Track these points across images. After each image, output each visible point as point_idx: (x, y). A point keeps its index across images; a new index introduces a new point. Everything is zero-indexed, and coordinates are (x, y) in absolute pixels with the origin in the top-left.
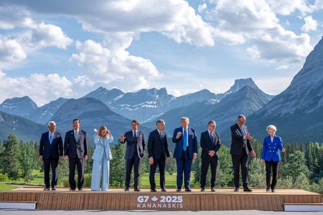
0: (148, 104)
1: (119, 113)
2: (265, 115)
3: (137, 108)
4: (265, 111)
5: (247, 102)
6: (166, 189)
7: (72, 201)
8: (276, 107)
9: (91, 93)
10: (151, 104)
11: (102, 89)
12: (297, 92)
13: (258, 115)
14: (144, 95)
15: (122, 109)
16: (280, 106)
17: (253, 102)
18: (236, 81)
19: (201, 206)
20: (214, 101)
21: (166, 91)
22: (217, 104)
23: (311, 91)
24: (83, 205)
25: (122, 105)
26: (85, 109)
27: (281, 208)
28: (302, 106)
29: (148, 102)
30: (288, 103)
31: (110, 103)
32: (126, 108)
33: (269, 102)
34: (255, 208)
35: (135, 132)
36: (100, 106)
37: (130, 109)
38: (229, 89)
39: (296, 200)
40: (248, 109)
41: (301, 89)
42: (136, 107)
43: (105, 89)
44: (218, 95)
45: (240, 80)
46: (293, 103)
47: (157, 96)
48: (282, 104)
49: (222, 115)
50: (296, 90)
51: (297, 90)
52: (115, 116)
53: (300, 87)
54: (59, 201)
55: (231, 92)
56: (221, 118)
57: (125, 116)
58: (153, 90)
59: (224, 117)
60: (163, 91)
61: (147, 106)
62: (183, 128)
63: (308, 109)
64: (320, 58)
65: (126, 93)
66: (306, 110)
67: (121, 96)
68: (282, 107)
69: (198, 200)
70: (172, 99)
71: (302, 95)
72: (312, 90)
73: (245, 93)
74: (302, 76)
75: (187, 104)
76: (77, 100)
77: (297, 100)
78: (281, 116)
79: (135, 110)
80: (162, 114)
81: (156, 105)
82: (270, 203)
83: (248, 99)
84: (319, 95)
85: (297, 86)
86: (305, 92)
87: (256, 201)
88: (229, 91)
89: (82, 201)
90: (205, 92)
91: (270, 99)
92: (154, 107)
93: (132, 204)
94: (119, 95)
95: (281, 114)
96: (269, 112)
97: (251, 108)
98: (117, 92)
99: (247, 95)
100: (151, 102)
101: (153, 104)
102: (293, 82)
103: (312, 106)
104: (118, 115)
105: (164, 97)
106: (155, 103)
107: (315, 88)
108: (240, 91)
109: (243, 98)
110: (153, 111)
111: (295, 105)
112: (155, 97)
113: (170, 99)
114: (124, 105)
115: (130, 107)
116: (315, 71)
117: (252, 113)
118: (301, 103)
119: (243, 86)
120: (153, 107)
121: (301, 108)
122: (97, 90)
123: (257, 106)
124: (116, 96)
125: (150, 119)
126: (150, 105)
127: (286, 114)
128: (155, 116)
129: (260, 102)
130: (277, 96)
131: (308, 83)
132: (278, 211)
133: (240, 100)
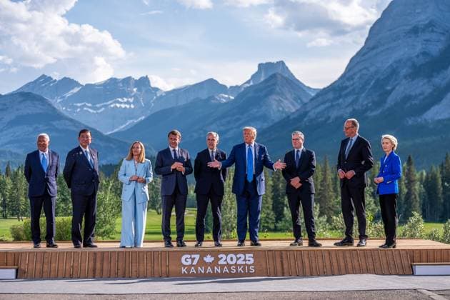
0: (121, 103)
1: (74, 116)
2: (305, 119)
3: (103, 109)
4: (306, 113)
5: (277, 99)
6: (221, 243)
7: (76, 265)
8: (322, 107)
9: (27, 85)
10: (125, 103)
11: (45, 79)
12: (354, 84)
13: (294, 119)
14: (113, 88)
15: (79, 110)
16: (328, 104)
17: (286, 99)
18: (260, 65)
19: (283, 269)
20: (225, 98)
21: (149, 82)
22: (229, 102)
23: (375, 82)
24: (94, 270)
25: (79, 105)
26: (17, 110)
27: (408, 270)
28: (362, 106)
29: (120, 100)
30: (341, 100)
31: (59, 101)
32: (85, 109)
33: (312, 100)
34: (368, 271)
35: (174, 150)
36: (43, 105)
37: (91, 111)
38: (249, 78)
39: (431, 258)
40: (279, 111)
41: (360, 78)
42: (101, 108)
43: (50, 78)
44: (231, 87)
45: (267, 64)
46: (350, 99)
47: (135, 90)
48: (332, 101)
49: (238, 119)
50: (353, 79)
51: (355, 80)
52: (67, 121)
53: (358, 75)
54: (53, 265)
55: (251, 83)
56: (237, 124)
57: (83, 122)
58: (127, 81)
59: (240, 122)
60: (144, 81)
61: (118, 105)
62: (247, 145)
63: (372, 110)
64: (390, 30)
65: (84, 84)
66: (369, 112)
67: (76, 90)
68: (332, 106)
69: (278, 260)
70: (158, 95)
71: (363, 88)
72: (378, 79)
73: (274, 85)
74: (363, 58)
75: (182, 102)
76: (5, 96)
77: (355, 96)
78: (331, 121)
79: (99, 111)
80: (143, 118)
81: (133, 103)
82: (392, 262)
83: (278, 94)
84: (389, 88)
85: (355, 74)
86: (367, 83)
87: (370, 260)
88: (248, 82)
89: (91, 264)
90: (212, 82)
91: (313, 95)
92: (130, 107)
93: (172, 268)
94: (73, 88)
95: (329, 118)
96: (312, 114)
97: (283, 109)
98: (68, 83)
99: (278, 89)
100: (125, 100)
101: (128, 103)
102: (349, 68)
103: (377, 104)
104: (71, 120)
105: (146, 91)
106: (131, 100)
107: (382, 77)
108: (266, 81)
109: (271, 92)
110: (128, 114)
111: (352, 104)
112: (132, 92)
113: (156, 95)
114: (83, 104)
115: (90, 107)
116: (382, 51)
117: (284, 115)
118: (361, 100)
119: (271, 73)
120: (128, 106)
121: (360, 108)
122: (37, 80)
123: (293, 104)
124: (69, 90)
125: (123, 126)
126: (123, 104)
127: (337, 118)
128: (131, 121)
129: (297, 98)
130: (324, 89)
131: (372, 69)
132: (405, 275)
133: (267, 95)
